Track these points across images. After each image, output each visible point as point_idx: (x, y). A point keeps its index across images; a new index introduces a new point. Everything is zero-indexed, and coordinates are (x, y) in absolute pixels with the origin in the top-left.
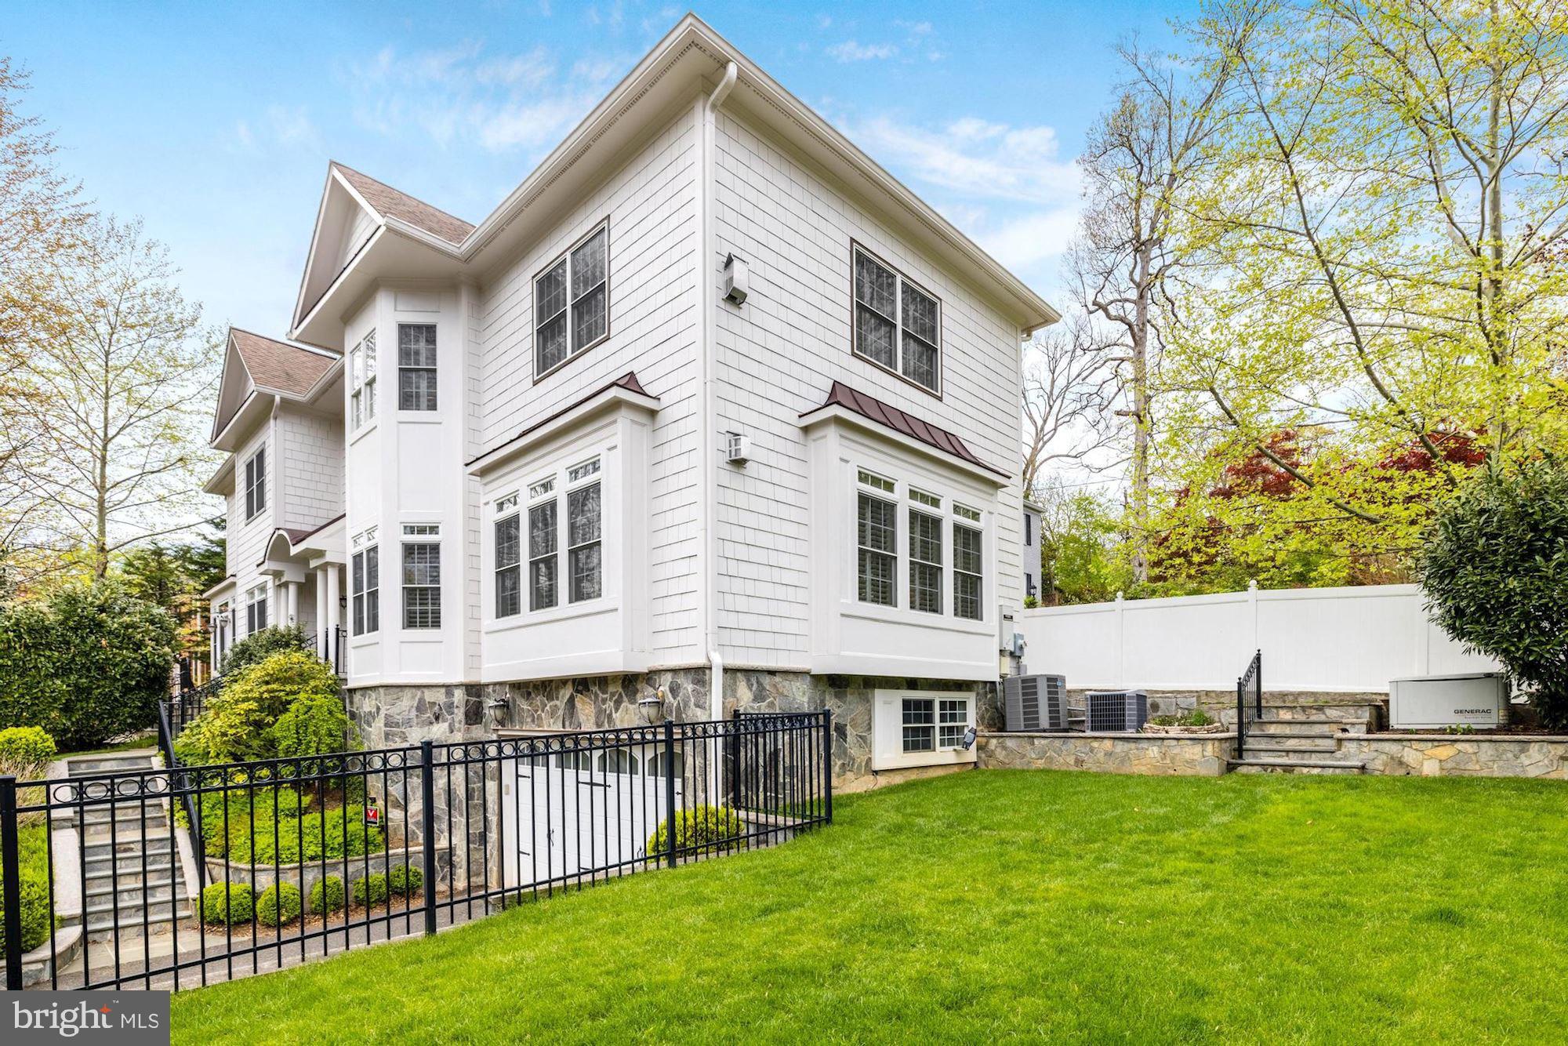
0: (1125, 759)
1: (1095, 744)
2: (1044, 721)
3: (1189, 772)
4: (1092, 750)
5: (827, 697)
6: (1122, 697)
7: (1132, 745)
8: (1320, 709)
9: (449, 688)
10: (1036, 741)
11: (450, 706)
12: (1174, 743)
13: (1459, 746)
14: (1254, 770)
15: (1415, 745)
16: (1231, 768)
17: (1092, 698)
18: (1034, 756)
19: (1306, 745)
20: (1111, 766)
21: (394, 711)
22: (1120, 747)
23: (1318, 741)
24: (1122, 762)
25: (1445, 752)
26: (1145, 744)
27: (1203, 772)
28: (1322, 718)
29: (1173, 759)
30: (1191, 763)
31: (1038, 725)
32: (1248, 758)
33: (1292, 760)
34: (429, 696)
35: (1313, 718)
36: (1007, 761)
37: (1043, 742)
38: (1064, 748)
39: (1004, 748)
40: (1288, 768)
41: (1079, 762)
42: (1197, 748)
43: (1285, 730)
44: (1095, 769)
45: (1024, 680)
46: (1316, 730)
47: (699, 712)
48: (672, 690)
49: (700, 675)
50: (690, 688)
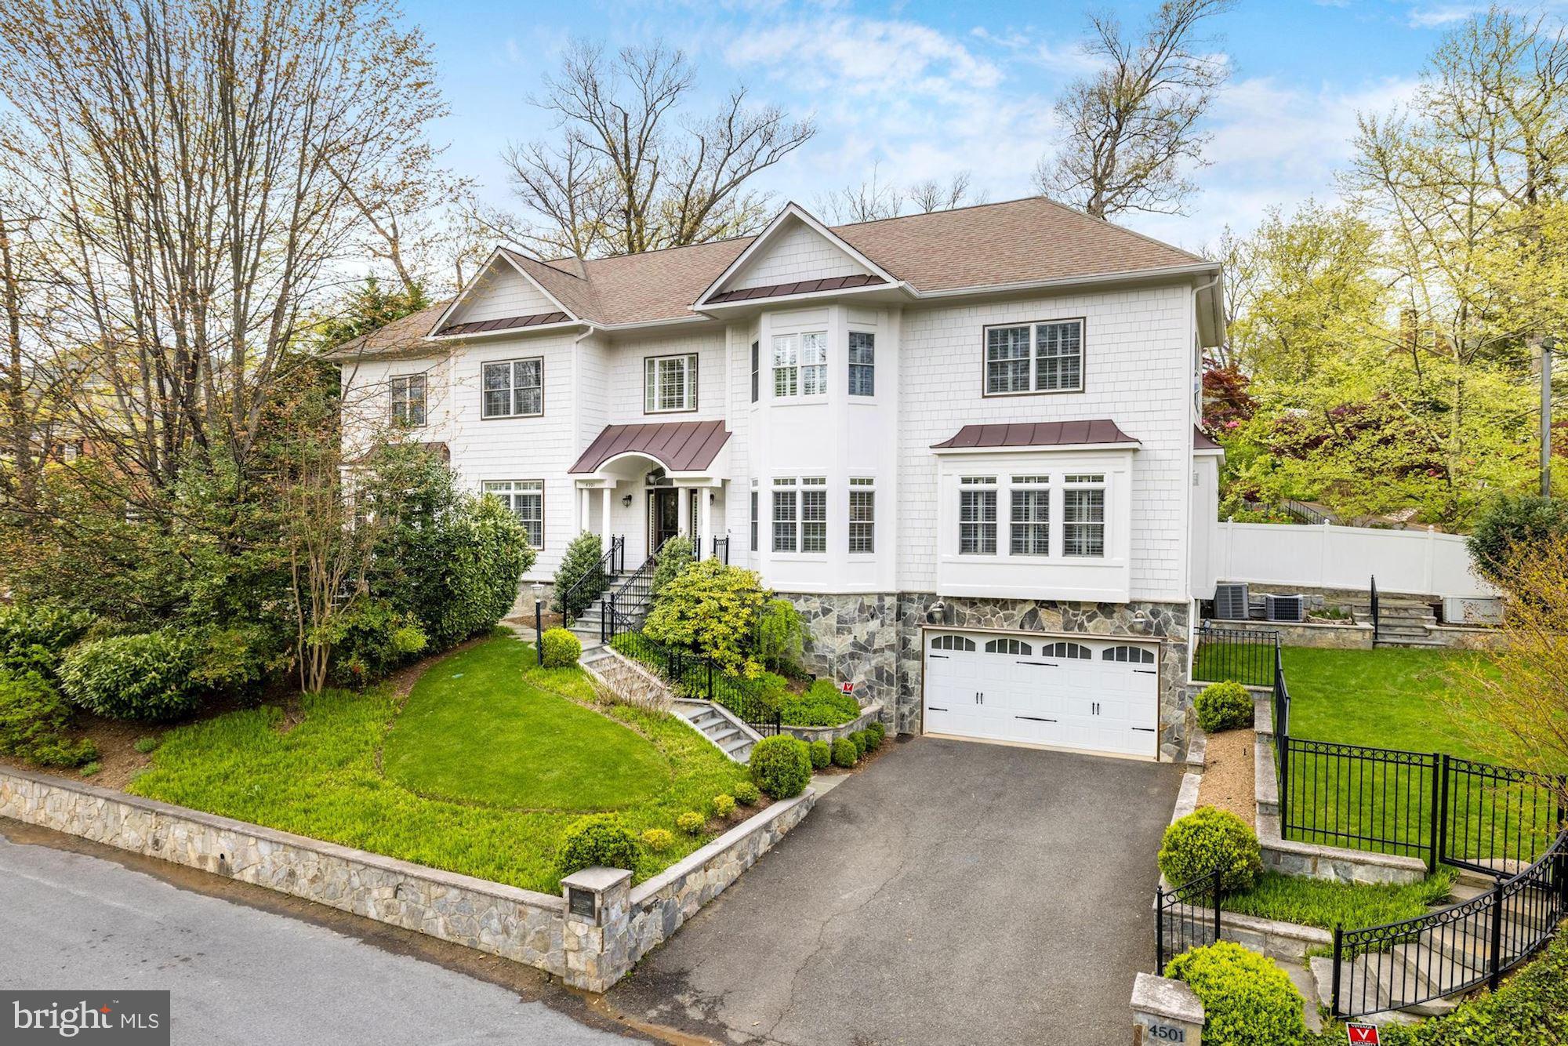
0: (1313, 639)
1: (1291, 630)
3: (1354, 647)
4: (1289, 633)
9: (881, 596)
11: (881, 608)
12: (1345, 631)
13: (1492, 635)
14: (1386, 646)
16: (1375, 645)
20: (1302, 643)
21: (843, 612)
22: (1308, 632)
24: (1309, 640)
25: (1485, 638)
26: (1325, 631)
27: (1363, 647)
29: (1344, 640)
30: (1356, 642)
32: (1381, 640)
33: (1405, 640)
34: (867, 601)
35: (1402, 615)
40: (1407, 645)
42: (1360, 635)
43: (1391, 622)
44: (1290, 645)
45: (1233, 588)
46: (1408, 622)
47: (1180, 628)
48: (1152, 613)
49: (1182, 608)
50: (1170, 614)
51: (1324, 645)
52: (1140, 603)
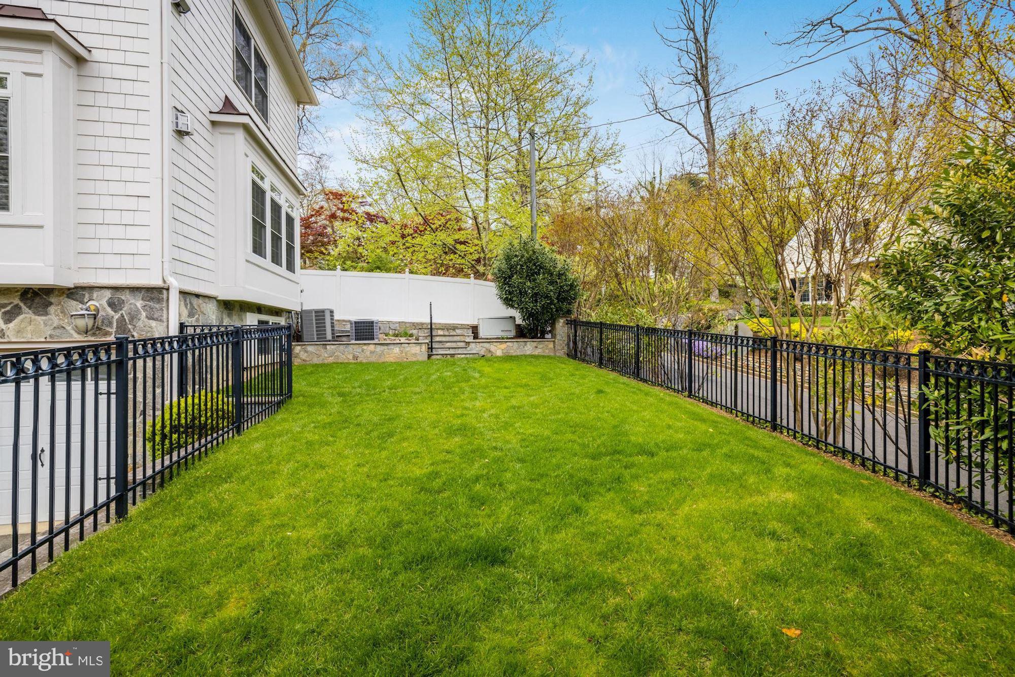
0: (382, 354)
1: (365, 347)
2: (329, 336)
3: (414, 359)
4: (364, 351)
5: (224, 316)
6: (372, 322)
7: (386, 347)
8: (454, 330)
10: (328, 347)
12: (407, 345)
13: (508, 344)
14: (438, 357)
15: (495, 344)
16: (429, 356)
17: (356, 323)
18: (326, 355)
19: (454, 345)
20: (373, 359)
22: (379, 348)
23: (458, 344)
24: (380, 356)
25: (503, 346)
26: (392, 347)
27: (420, 359)
28: (455, 334)
29: (406, 353)
30: (415, 355)
31: (325, 338)
32: (434, 352)
33: (452, 352)
35: (451, 334)
36: (308, 359)
37: (333, 347)
38: (346, 350)
39: (306, 352)
40: (452, 355)
41: (355, 358)
42: (418, 348)
43: (444, 339)
44: (364, 361)
45: (317, 312)
46: (456, 339)
47: (153, 323)
48: (111, 304)
49: (156, 294)
50: (139, 304)
51: (392, 360)
52: (91, 288)
